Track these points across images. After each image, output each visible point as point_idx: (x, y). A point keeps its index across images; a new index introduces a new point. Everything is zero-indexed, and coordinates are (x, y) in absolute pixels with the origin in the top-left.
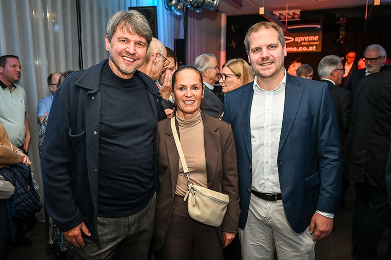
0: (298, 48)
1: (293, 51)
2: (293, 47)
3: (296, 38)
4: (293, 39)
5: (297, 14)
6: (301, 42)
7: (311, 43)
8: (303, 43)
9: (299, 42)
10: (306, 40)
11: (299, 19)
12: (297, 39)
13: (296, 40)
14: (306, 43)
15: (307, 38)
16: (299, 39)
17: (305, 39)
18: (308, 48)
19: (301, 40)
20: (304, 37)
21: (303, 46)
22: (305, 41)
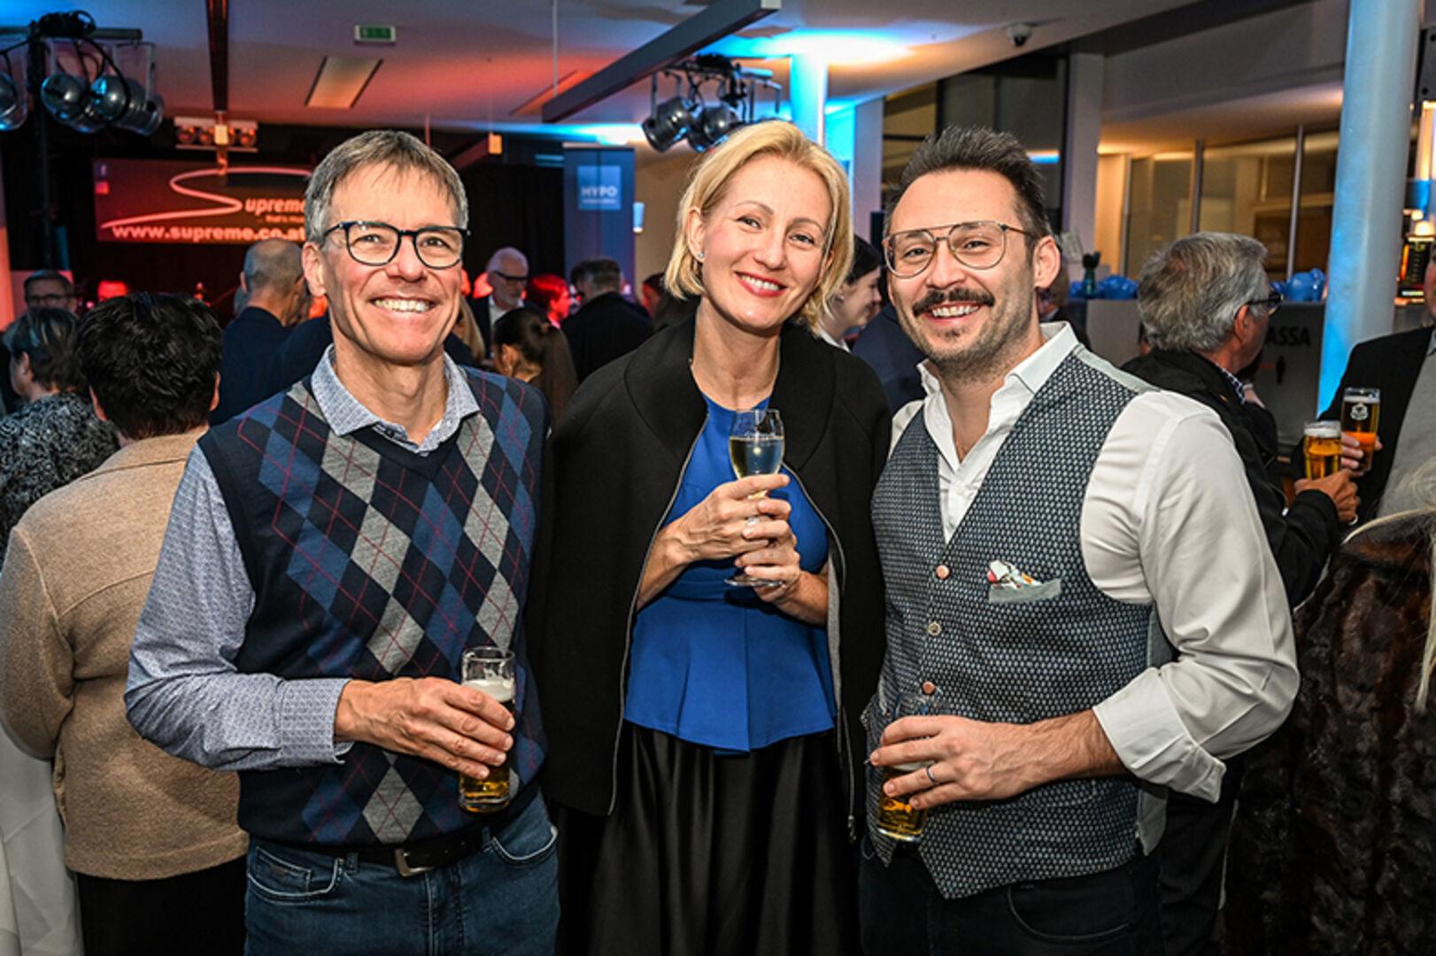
0: (256, 232)
1: (243, 239)
2: (242, 228)
3: (248, 202)
4: (238, 206)
5: (247, 135)
6: (264, 214)
7: (293, 219)
8: (269, 218)
9: (258, 212)
10: (278, 209)
11: (254, 150)
12: (251, 205)
13: (249, 208)
14: (277, 219)
15: (278, 205)
16: (257, 206)
17: (273, 206)
18: (285, 232)
19: (263, 209)
20: (271, 202)
21: (271, 226)
22: (274, 213)
